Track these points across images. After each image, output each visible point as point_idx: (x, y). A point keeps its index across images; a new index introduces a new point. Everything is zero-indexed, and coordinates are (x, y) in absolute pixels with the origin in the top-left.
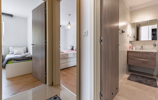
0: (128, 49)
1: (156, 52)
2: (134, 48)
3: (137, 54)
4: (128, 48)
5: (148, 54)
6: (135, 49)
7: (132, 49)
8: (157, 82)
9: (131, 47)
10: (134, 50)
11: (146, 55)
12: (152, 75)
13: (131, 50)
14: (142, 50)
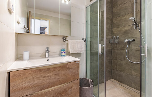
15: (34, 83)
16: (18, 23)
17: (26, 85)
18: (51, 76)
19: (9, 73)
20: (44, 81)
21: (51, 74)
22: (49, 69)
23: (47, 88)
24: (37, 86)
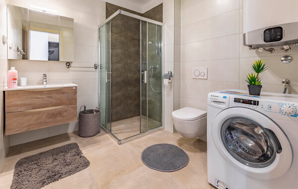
0: (6, 84)
1: (76, 87)
2: (24, 81)
3: (37, 96)
4: (6, 80)
5: (62, 93)
6: (28, 83)
7: (19, 84)
8: (81, 149)
9: (15, 79)
10: (24, 86)
11: (58, 96)
12: (66, 137)
13: (16, 87)
14: (45, 83)
15: (27, 102)
16: (10, 48)
17: (20, 102)
18: (43, 98)
19: (4, 92)
20: (36, 101)
21: (43, 96)
22: (42, 91)
23: (40, 108)
24: (29, 105)
